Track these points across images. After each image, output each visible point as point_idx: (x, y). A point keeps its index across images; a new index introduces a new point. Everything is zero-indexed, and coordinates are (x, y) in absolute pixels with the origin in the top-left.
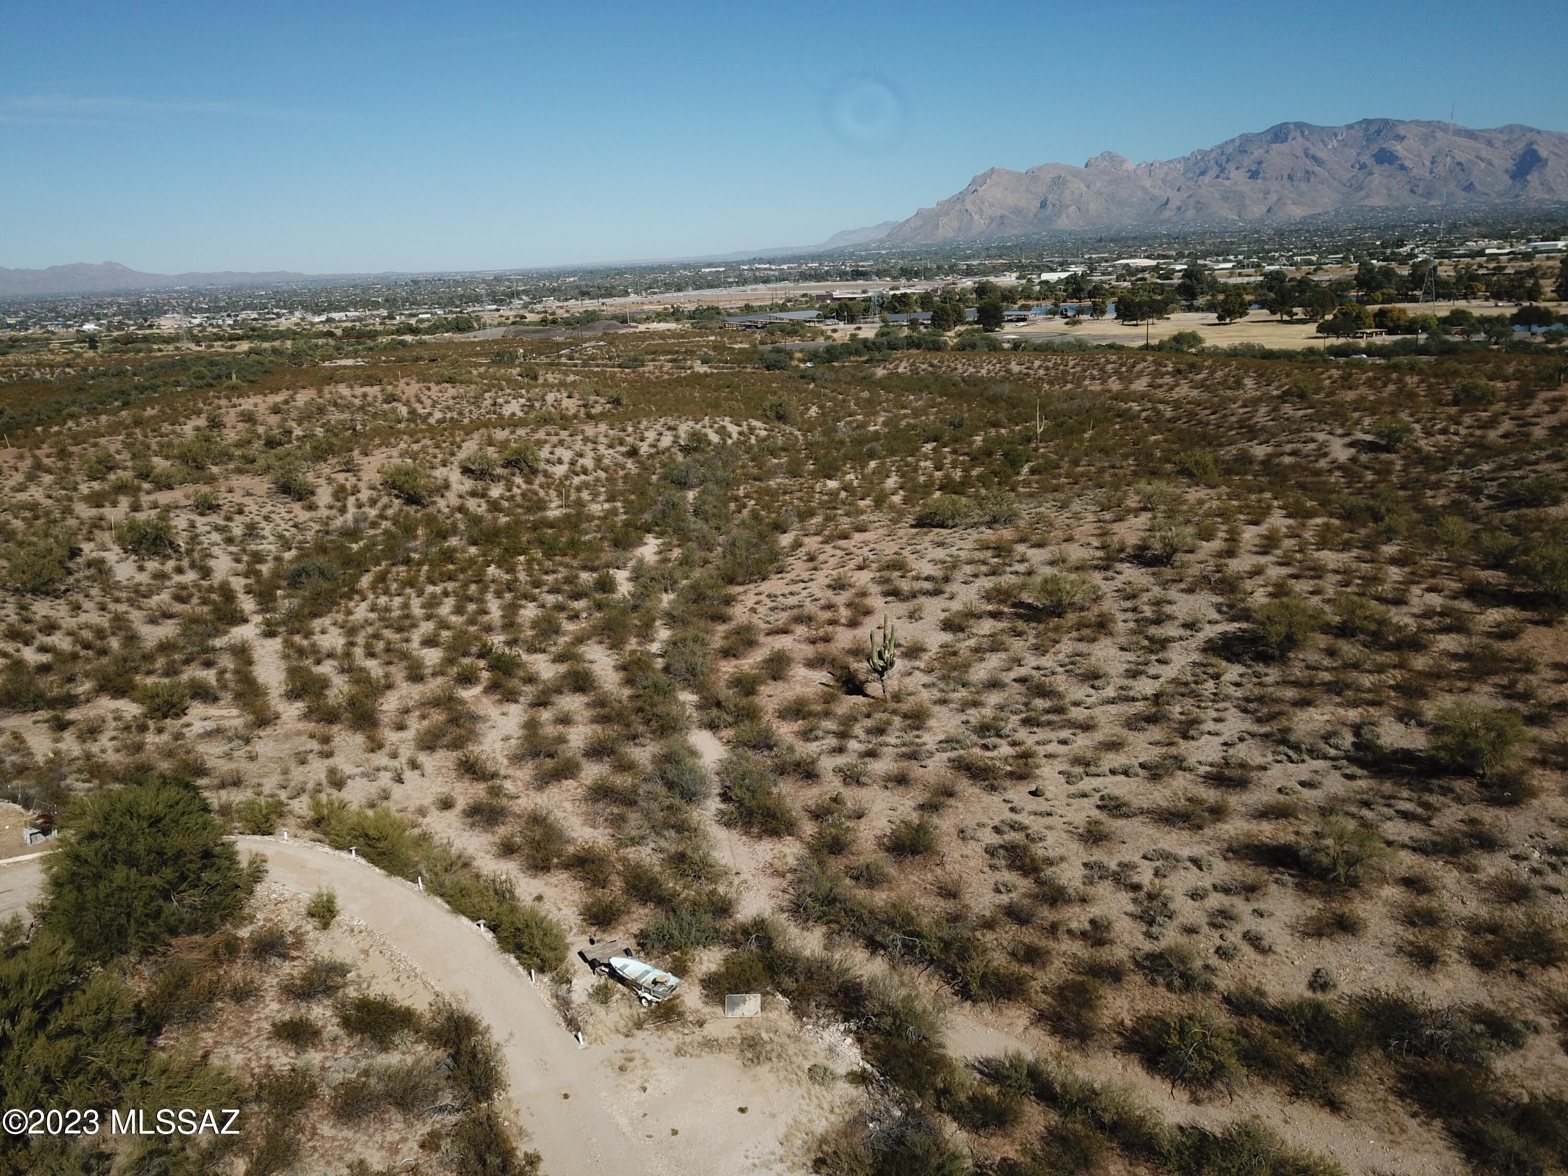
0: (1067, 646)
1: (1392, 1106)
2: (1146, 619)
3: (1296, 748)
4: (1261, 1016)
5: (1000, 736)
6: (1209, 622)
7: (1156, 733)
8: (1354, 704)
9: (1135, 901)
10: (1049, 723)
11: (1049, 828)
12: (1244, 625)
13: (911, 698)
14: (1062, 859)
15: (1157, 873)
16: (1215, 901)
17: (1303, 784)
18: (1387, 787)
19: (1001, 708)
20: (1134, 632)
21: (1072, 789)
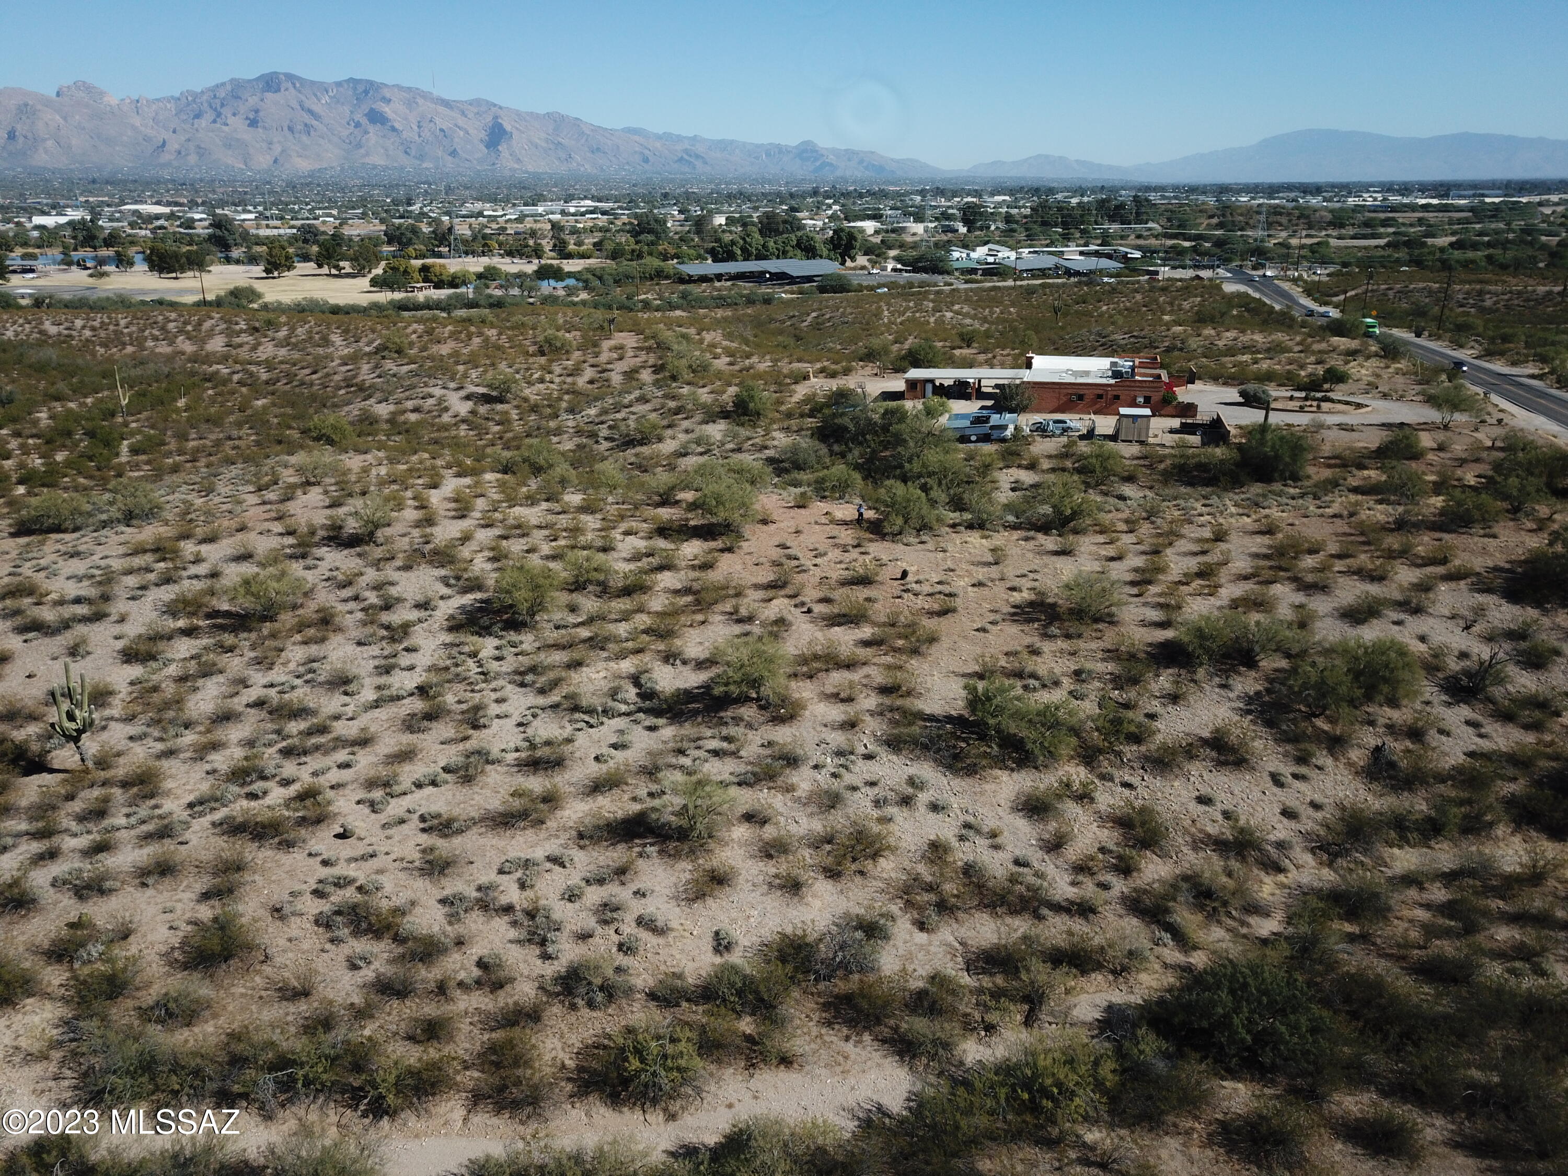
0: (296, 654)
1: (827, 1038)
2: (372, 606)
3: (590, 711)
4: (688, 1000)
5: (264, 778)
6: (442, 598)
7: (443, 729)
8: (621, 655)
9: (514, 924)
10: (317, 748)
11: (380, 872)
12: (479, 595)
13: (121, 760)
14: (413, 903)
15: (523, 886)
16: (594, 895)
17: (615, 746)
18: (688, 729)
19: (250, 743)
20: (364, 624)
21: (383, 818)
